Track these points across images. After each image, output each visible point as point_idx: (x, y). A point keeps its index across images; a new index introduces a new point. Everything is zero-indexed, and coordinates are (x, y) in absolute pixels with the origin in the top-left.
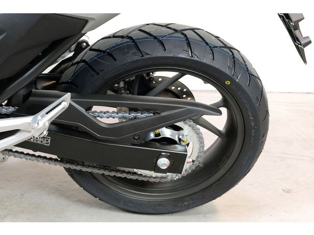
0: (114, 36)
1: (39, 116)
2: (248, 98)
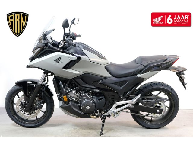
0: (146, 84)
1: (134, 99)
2: (175, 97)
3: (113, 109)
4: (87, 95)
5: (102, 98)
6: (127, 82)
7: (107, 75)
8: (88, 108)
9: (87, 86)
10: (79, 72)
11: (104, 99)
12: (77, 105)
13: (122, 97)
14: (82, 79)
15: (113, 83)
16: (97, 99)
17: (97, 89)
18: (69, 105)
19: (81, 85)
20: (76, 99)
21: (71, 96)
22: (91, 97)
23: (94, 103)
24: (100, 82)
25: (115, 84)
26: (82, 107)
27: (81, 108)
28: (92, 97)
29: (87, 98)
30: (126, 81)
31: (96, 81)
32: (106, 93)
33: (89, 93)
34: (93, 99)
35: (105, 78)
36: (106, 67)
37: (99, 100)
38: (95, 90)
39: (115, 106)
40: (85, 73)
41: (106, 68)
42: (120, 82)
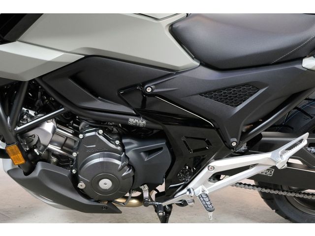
3: (200, 185)
4: (102, 138)
5: (160, 149)
6: (258, 90)
7: (180, 58)
8: (106, 184)
9: (99, 104)
10: (59, 54)
11: (166, 149)
12: (65, 173)
13: (234, 144)
14: (76, 78)
15: (201, 94)
16: (137, 152)
17: (137, 116)
18: (35, 174)
19: (75, 103)
20: (62, 146)
21: (39, 140)
22: (117, 142)
23: (130, 166)
24: (149, 90)
25: (211, 98)
26: (85, 182)
27: (81, 185)
28: (122, 145)
29: (103, 149)
30: (253, 86)
31: (136, 85)
32: (174, 130)
33: (110, 128)
34: (124, 150)
35: (172, 72)
36: (174, 26)
37: (149, 152)
38: (133, 121)
39: (205, 173)
40: (87, 57)
41: (174, 31)
42: (228, 88)
